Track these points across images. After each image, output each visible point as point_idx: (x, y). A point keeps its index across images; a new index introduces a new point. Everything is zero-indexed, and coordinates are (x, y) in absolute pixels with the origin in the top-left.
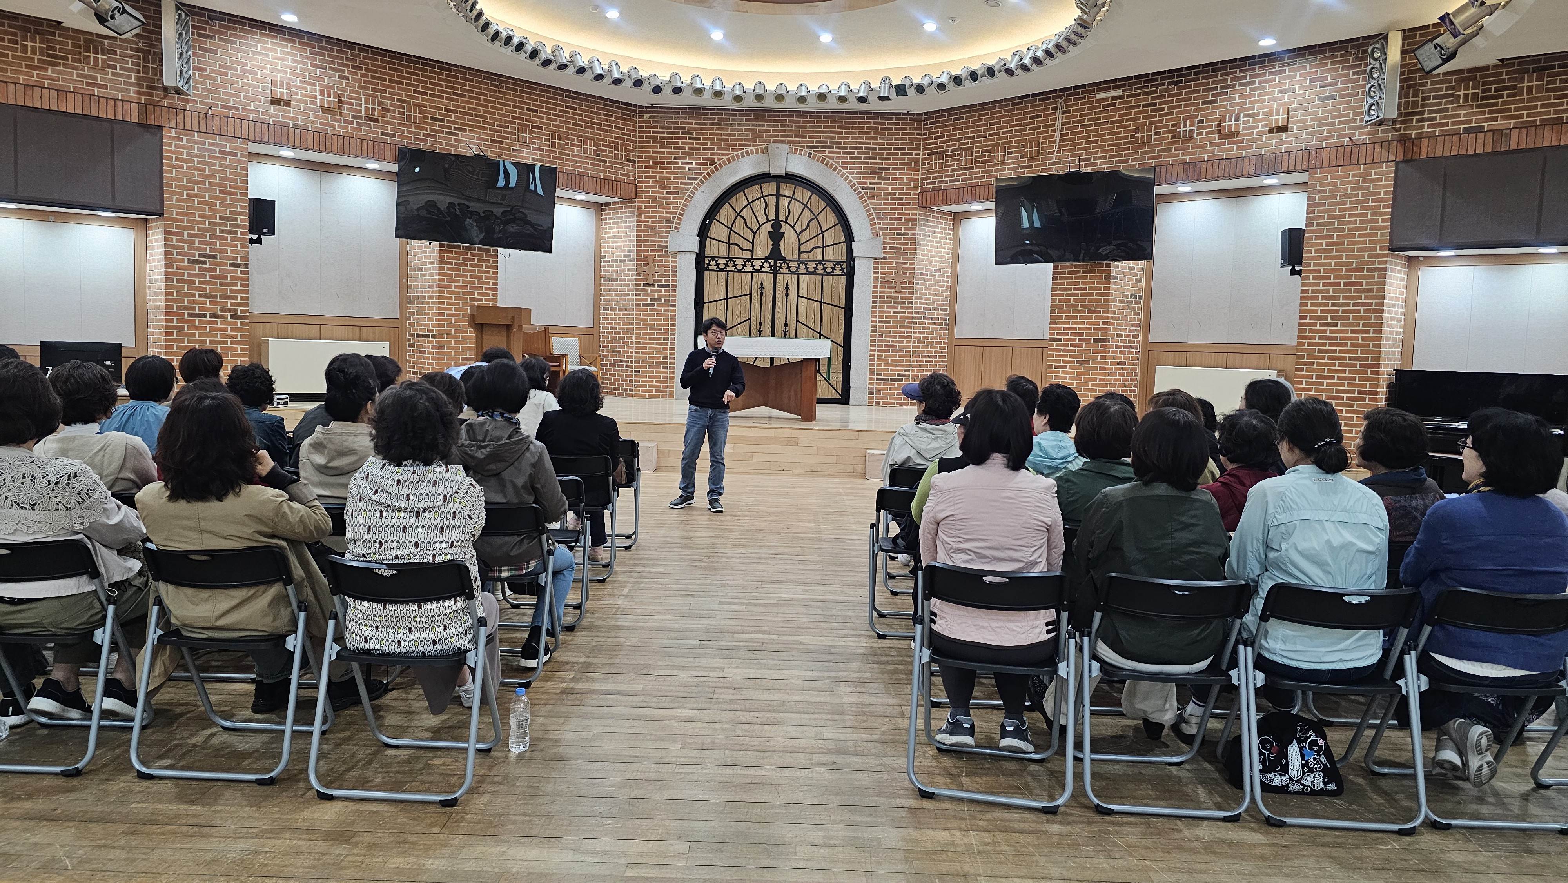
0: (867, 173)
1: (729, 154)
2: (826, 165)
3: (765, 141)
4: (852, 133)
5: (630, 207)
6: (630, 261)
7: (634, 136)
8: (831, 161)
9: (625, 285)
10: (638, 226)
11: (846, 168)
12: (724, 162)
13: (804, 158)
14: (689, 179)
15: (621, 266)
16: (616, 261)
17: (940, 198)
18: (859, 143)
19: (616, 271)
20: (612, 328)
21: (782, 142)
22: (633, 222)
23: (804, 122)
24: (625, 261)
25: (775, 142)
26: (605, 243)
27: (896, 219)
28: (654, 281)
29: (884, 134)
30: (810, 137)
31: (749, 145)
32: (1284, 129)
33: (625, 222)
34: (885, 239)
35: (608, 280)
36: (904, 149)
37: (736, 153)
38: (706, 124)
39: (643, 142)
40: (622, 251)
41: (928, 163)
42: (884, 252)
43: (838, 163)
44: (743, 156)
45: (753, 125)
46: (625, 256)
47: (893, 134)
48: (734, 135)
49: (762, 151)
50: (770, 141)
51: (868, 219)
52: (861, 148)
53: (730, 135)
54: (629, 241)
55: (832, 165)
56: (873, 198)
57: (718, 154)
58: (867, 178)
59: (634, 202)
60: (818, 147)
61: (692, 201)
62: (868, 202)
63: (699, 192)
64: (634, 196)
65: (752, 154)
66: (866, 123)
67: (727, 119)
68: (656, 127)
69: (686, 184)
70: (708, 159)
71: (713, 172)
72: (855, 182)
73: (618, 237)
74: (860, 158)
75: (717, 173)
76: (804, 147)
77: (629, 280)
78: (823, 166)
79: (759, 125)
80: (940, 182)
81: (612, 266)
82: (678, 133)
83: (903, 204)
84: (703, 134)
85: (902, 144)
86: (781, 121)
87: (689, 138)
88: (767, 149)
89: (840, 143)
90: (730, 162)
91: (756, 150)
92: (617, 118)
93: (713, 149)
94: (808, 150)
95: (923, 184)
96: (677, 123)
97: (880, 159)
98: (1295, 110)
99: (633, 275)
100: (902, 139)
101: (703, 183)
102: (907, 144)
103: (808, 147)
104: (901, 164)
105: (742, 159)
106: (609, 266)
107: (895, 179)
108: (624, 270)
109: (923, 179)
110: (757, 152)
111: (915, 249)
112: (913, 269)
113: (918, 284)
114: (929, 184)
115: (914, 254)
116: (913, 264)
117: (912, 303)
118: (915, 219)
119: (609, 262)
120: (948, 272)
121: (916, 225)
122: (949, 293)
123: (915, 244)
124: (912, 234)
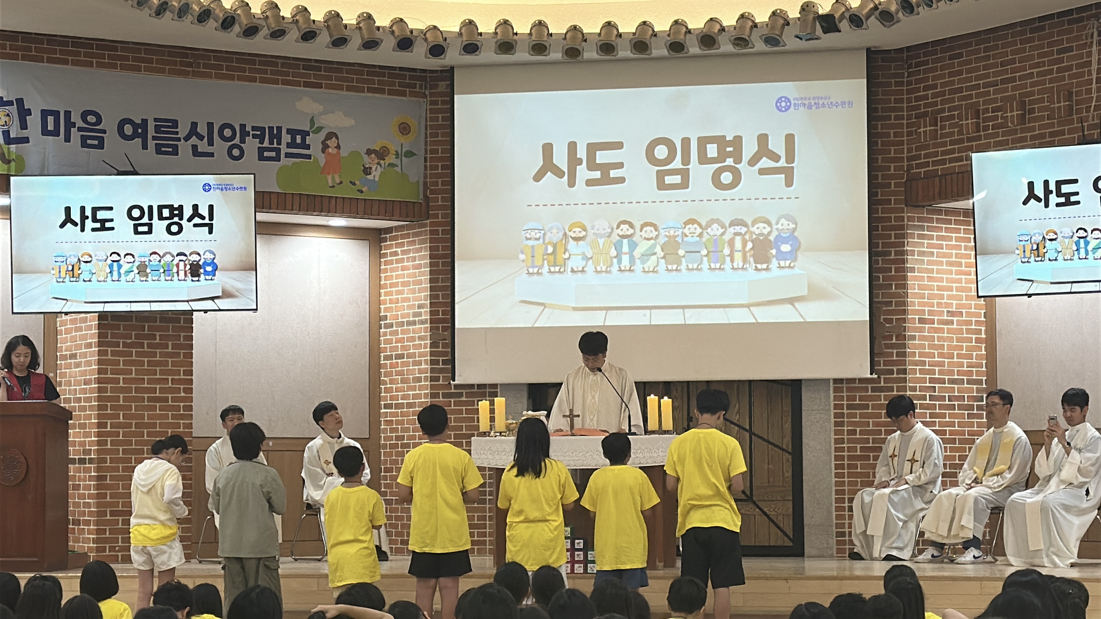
5: (420, 234)
6: (422, 322)
9: (415, 363)
10: (431, 265)
15: (408, 331)
16: (402, 324)
19: (401, 340)
20: (397, 438)
22: (423, 257)
24: (414, 323)
26: (386, 294)
33: (414, 259)
35: (390, 358)
40: (409, 307)
46: (415, 315)
54: (420, 291)
59: (425, 226)
64: (424, 216)
73: (405, 284)
77: (421, 355)
80: (934, 163)
81: (396, 333)
95: (910, 167)
99: (425, 347)
106: (391, 333)
108: (413, 339)
109: (909, 159)
111: (905, 278)
112: (904, 312)
113: (913, 338)
114: (919, 166)
115: (904, 286)
116: (904, 304)
117: (904, 371)
118: (902, 228)
119: (391, 326)
120: (979, 315)
121: (903, 236)
122: (984, 352)
123: (904, 270)
124: (897, 253)
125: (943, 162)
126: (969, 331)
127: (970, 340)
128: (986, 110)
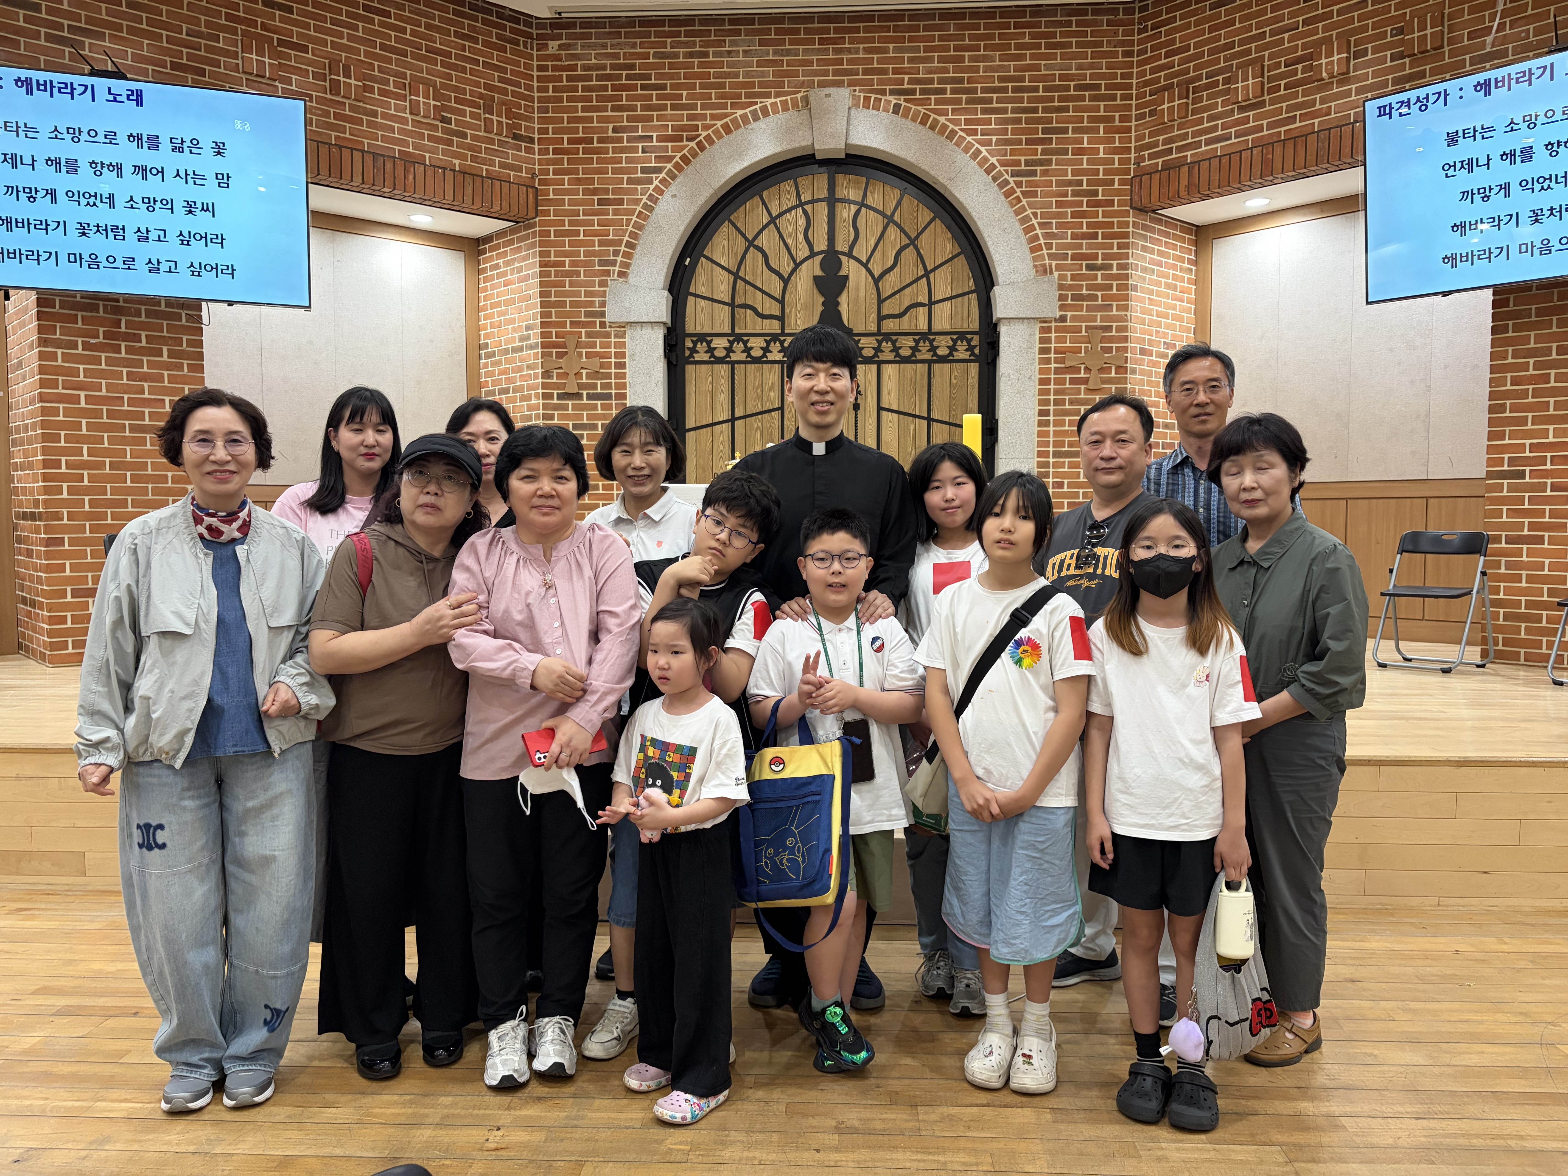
0: (1019, 142)
1: (726, 116)
2: (932, 128)
3: (802, 85)
4: (985, 58)
5: (526, 238)
6: (531, 347)
7: (529, 88)
8: (942, 119)
9: (524, 398)
10: (542, 275)
11: (974, 132)
12: (716, 132)
13: (885, 117)
14: (644, 170)
15: (513, 361)
16: (506, 352)
17: (1184, 182)
18: (1002, 79)
19: (505, 372)
21: (838, 84)
22: (531, 266)
23: (882, 40)
24: (521, 349)
25: (822, 85)
26: (487, 317)
27: (1084, 236)
28: (581, 386)
29: (1053, 57)
30: (896, 71)
31: (768, 95)
33: (520, 270)
34: (1061, 277)
36: (1098, 87)
37: (740, 112)
38: (676, 55)
39: (548, 100)
40: (514, 330)
41: (1152, 113)
42: (1062, 308)
43: (956, 122)
44: (756, 119)
45: (775, 53)
46: (522, 339)
47: (1074, 57)
48: (737, 75)
49: (795, 105)
50: (811, 85)
51: (1023, 239)
52: (1005, 90)
53: (728, 75)
54: (528, 308)
55: (944, 126)
56: (1034, 194)
57: (703, 117)
58: (1021, 152)
59: (533, 225)
60: (913, 92)
61: (653, 217)
62: (1024, 201)
63: (667, 196)
64: (532, 213)
65: (776, 112)
66: (1014, 36)
67: (721, 43)
68: (574, 68)
69: (639, 181)
70: (683, 128)
71: (695, 155)
72: (993, 160)
73: (509, 302)
74: (1005, 111)
75: (702, 156)
76: (883, 92)
77: (530, 388)
78: (924, 131)
79: (788, 53)
80: (1180, 149)
81: (499, 363)
82: (619, 77)
83: (1098, 204)
84: (671, 77)
85: (1092, 76)
86: (834, 41)
87: (643, 87)
88: (806, 100)
89: (961, 81)
90: (728, 131)
91: (784, 103)
92: (486, 44)
93: (694, 107)
94: (893, 100)
95: (1139, 160)
96: (616, 56)
97: (1045, 110)
99: (536, 377)
100: (1092, 66)
101: (674, 177)
102: (1103, 76)
103: (893, 92)
104: (1091, 119)
105: (754, 125)
106: (493, 364)
107: (1080, 151)
108: (520, 369)
109: (1138, 149)
110: (785, 109)
111: (1126, 298)
112: (1125, 339)
113: (1134, 371)
114: (1155, 156)
115: (1126, 308)
116: (1125, 329)
118: (1126, 235)
119: (493, 355)
121: (1126, 246)
123: (1126, 287)
124: (1119, 267)
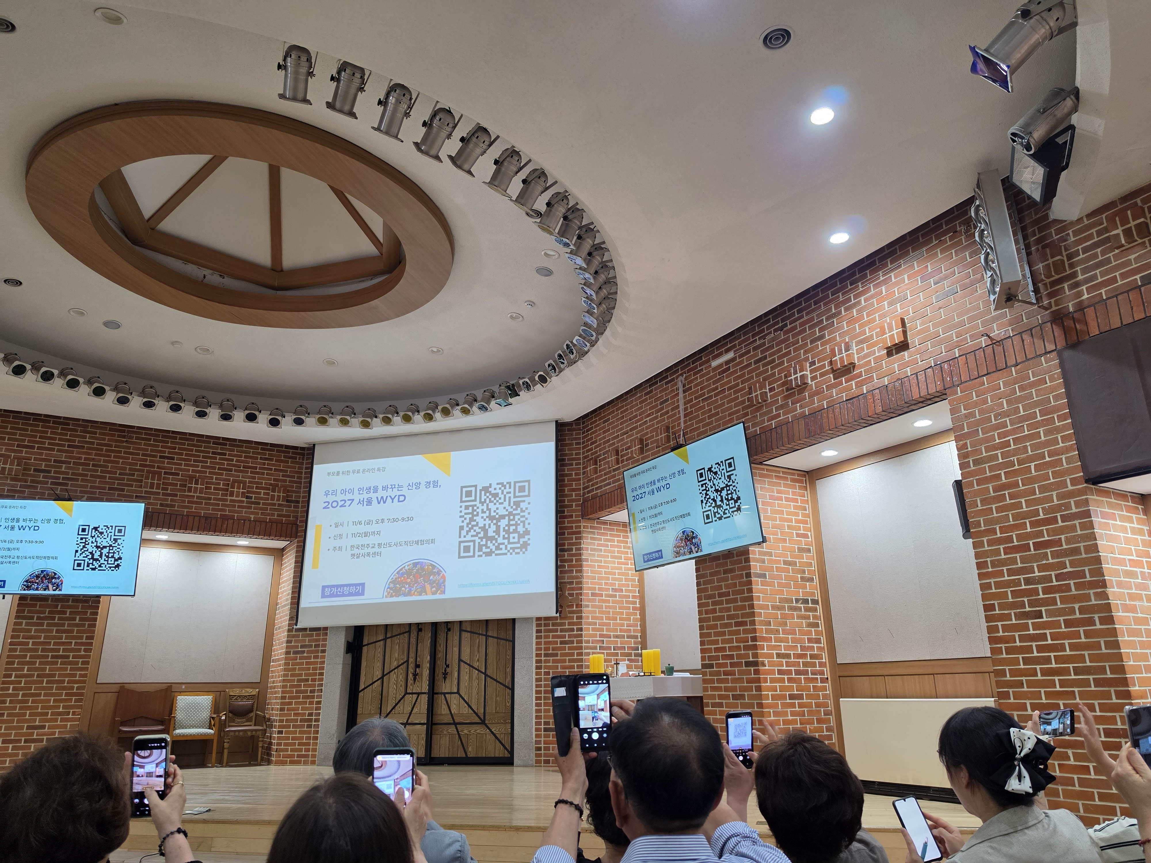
5: (293, 549)
7: (300, 478)
10: (295, 567)
22: (293, 563)
32: (903, 346)
41: (587, 471)
59: (295, 543)
64: (294, 537)
83: (565, 517)
95: (584, 494)
98: (913, 320)
109: (584, 489)
111: (581, 566)
112: (581, 588)
113: (587, 606)
114: (589, 492)
115: (581, 571)
116: (581, 583)
117: (581, 630)
118: (579, 533)
120: (635, 591)
121: (580, 538)
122: (638, 617)
123: (580, 560)
124: (577, 549)
125: (600, 488)
126: (627, 602)
127: (629, 608)
128: (622, 450)
